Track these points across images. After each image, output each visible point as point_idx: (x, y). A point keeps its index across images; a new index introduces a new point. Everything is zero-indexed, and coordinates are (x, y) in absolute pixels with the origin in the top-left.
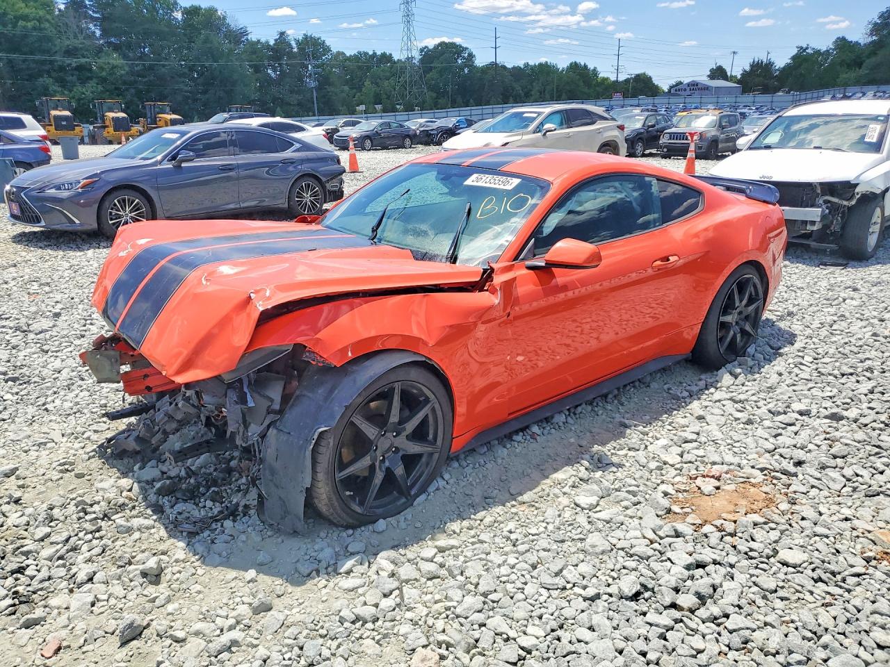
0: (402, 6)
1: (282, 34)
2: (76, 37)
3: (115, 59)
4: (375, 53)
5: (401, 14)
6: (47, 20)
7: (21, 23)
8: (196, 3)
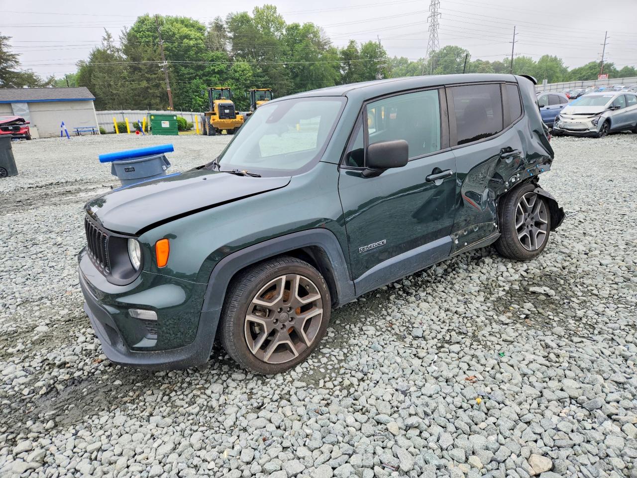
0: (430, 19)
1: (352, 42)
2: (217, 49)
3: (244, 65)
4: (396, 57)
5: (429, 24)
6: (200, 39)
7: (186, 41)
8: (296, 22)
